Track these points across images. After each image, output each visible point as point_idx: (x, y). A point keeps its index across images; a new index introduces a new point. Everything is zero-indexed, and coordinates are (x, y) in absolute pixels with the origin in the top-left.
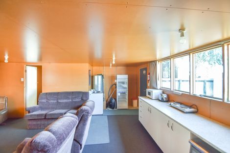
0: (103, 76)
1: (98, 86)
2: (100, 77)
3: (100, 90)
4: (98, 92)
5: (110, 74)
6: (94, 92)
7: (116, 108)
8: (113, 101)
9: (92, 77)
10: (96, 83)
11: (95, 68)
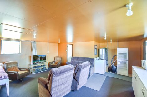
0: (106, 49)
1: (102, 56)
2: (104, 50)
3: (103, 58)
4: (102, 59)
5: (113, 47)
6: (99, 59)
7: (117, 73)
8: (115, 67)
9: (99, 49)
10: (101, 53)
11: (101, 44)
